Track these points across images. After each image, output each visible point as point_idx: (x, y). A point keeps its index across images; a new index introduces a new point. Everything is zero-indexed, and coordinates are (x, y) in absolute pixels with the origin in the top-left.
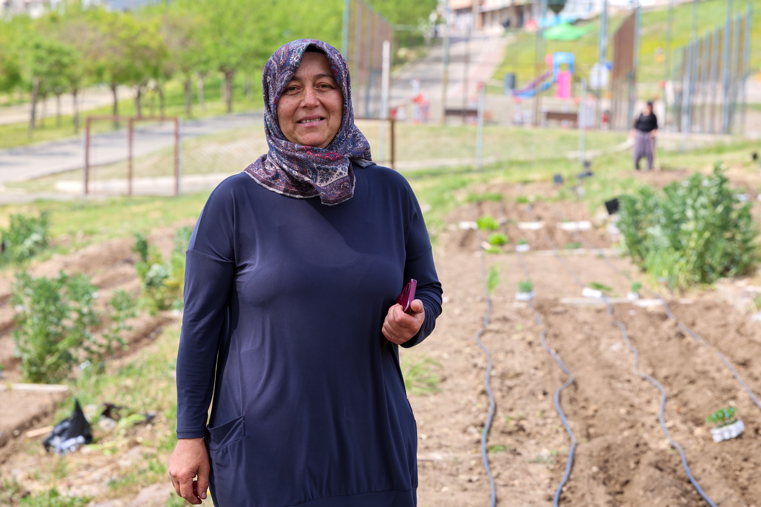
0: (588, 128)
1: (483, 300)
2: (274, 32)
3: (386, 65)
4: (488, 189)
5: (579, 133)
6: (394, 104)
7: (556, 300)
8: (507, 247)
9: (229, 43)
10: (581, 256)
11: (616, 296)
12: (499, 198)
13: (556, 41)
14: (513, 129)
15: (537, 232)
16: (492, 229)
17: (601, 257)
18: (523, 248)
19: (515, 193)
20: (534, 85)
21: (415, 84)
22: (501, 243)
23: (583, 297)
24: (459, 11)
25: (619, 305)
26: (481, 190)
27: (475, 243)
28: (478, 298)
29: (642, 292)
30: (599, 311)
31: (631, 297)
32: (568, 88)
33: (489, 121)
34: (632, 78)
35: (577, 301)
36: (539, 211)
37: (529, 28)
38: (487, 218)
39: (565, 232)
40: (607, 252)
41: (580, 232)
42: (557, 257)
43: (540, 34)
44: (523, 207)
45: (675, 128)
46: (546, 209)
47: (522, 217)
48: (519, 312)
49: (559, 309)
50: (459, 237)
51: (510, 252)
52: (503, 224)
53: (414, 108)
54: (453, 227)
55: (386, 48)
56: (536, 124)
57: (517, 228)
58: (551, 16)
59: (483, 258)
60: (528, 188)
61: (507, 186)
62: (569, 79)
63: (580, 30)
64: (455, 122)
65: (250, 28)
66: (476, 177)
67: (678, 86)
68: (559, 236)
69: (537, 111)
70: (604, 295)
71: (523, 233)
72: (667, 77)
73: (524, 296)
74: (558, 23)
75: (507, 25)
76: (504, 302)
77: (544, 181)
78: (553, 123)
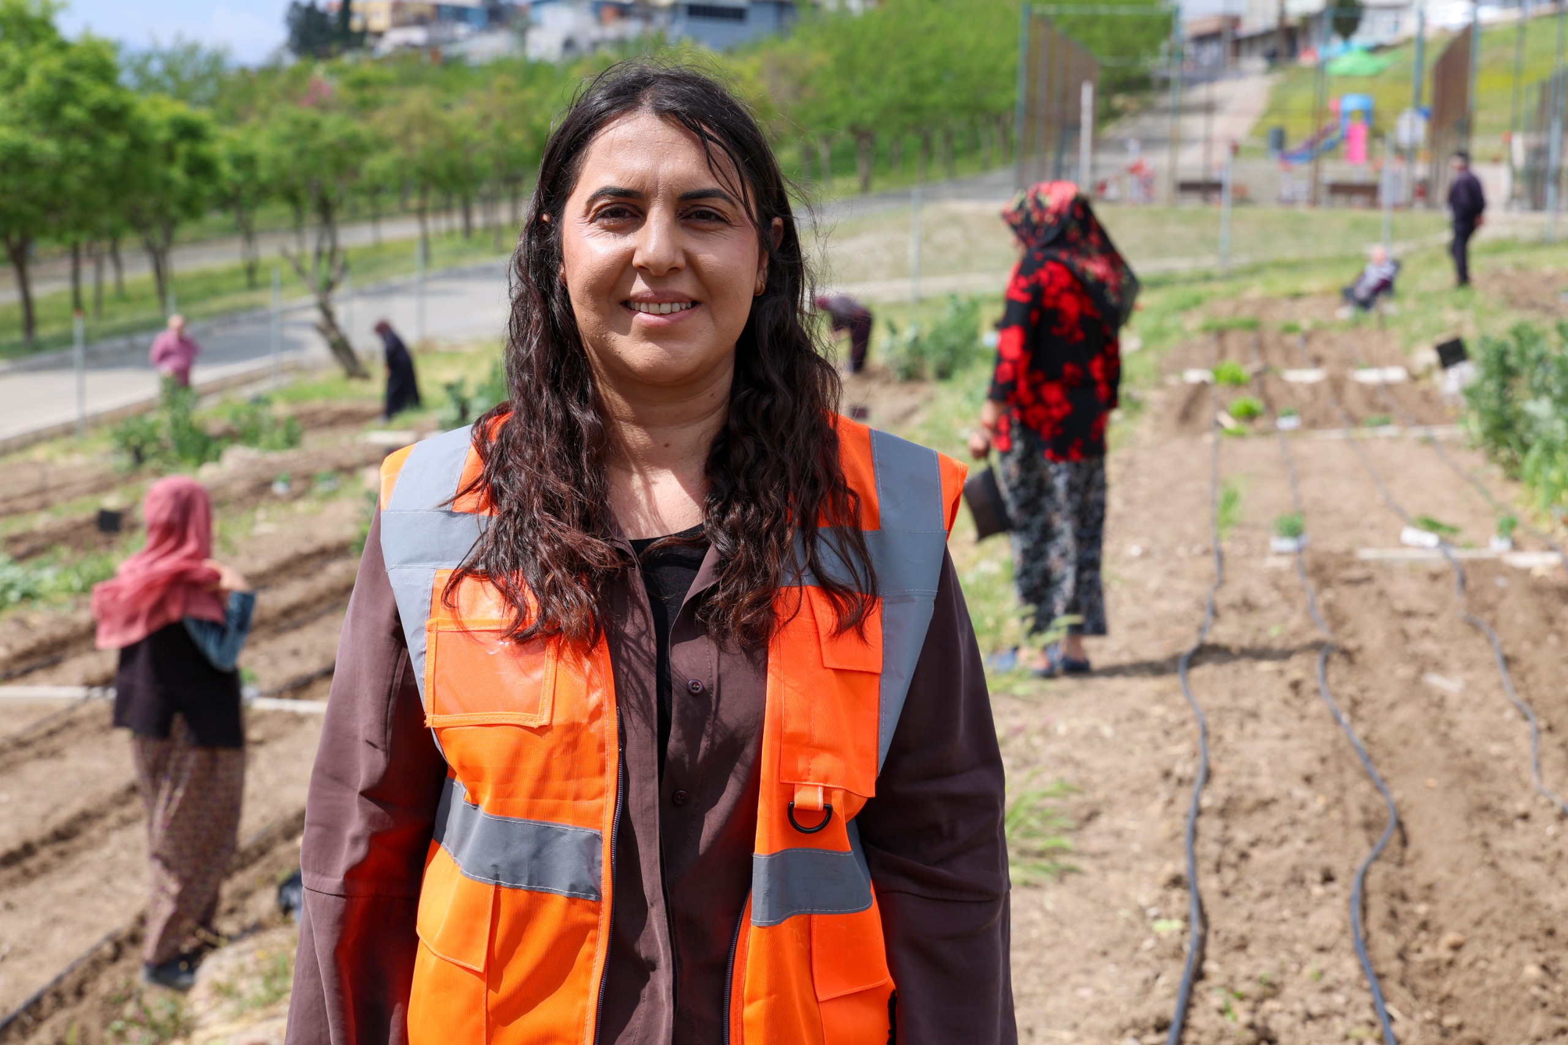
0: (1397, 207)
1: (1206, 552)
2: (928, 74)
3: (1087, 119)
4: (1237, 309)
5: (1382, 216)
6: (1101, 176)
7: (1349, 553)
8: (1261, 423)
9: (862, 91)
10: (1391, 439)
11: (1469, 546)
12: (1253, 326)
13: (1346, 77)
14: (1277, 211)
15: (1314, 388)
16: (1236, 383)
17: (1428, 441)
18: (1287, 423)
19: (1277, 317)
20: (1311, 144)
21: (1133, 146)
22: (1250, 416)
23: (1403, 545)
24: (1202, 39)
25: (1475, 564)
26: (1224, 312)
27: (1206, 413)
28: (1197, 549)
29: (1518, 533)
30: (1435, 577)
31: (1498, 546)
32: (1361, 146)
33: (1242, 198)
34: (1465, 127)
35: (1390, 554)
36: (1318, 347)
37: (1306, 60)
38: (1231, 364)
39: (1362, 387)
40: (1440, 432)
41: (1388, 387)
42: (1350, 442)
43: (1320, 68)
44: (1293, 340)
45: (1527, 203)
46: (1330, 342)
47: (1290, 359)
48: (1275, 582)
49: (1356, 573)
50: (1181, 399)
51: (1265, 433)
52: (1258, 374)
53: (1130, 181)
54: (1172, 380)
55: (1087, 94)
56: (1314, 202)
57: (1280, 380)
58: (1337, 44)
59: (1217, 445)
60: (1301, 305)
61: (1267, 303)
62: (1362, 133)
63: (1382, 60)
64: (1192, 203)
65: (894, 69)
66: (1219, 288)
67: (1533, 140)
68: (1352, 397)
69: (1316, 182)
70: (1443, 543)
71: (1290, 389)
72: (1514, 125)
73: (1288, 544)
74: (1348, 48)
75: (1272, 57)
76: (1248, 556)
77: (1326, 294)
78: (1340, 199)
